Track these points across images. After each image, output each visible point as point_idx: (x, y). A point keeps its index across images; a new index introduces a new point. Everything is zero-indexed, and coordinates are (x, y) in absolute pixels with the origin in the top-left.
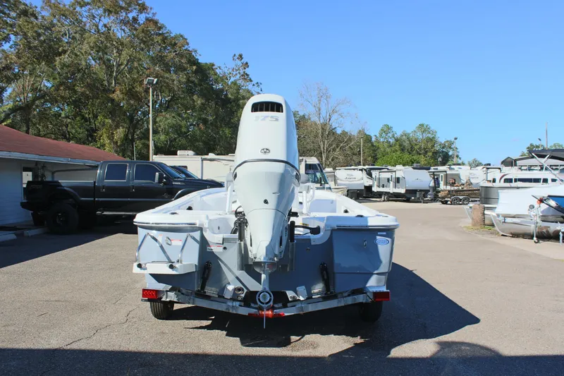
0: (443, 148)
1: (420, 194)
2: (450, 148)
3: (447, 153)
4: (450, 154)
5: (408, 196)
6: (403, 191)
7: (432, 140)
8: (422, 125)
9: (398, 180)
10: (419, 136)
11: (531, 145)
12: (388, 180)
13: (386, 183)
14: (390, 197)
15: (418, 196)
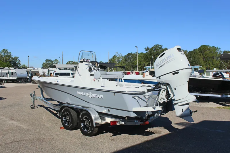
0: (13, 60)
1: (23, 79)
2: (17, 60)
3: (15, 62)
4: (17, 62)
5: (18, 80)
6: (15, 78)
7: (9, 56)
8: (4, 50)
9: (12, 74)
10: (3, 54)
11: (47, 59)
12: (7, 74)
13: (5, 75)
14: (8, 81)
15: (22, 80)
